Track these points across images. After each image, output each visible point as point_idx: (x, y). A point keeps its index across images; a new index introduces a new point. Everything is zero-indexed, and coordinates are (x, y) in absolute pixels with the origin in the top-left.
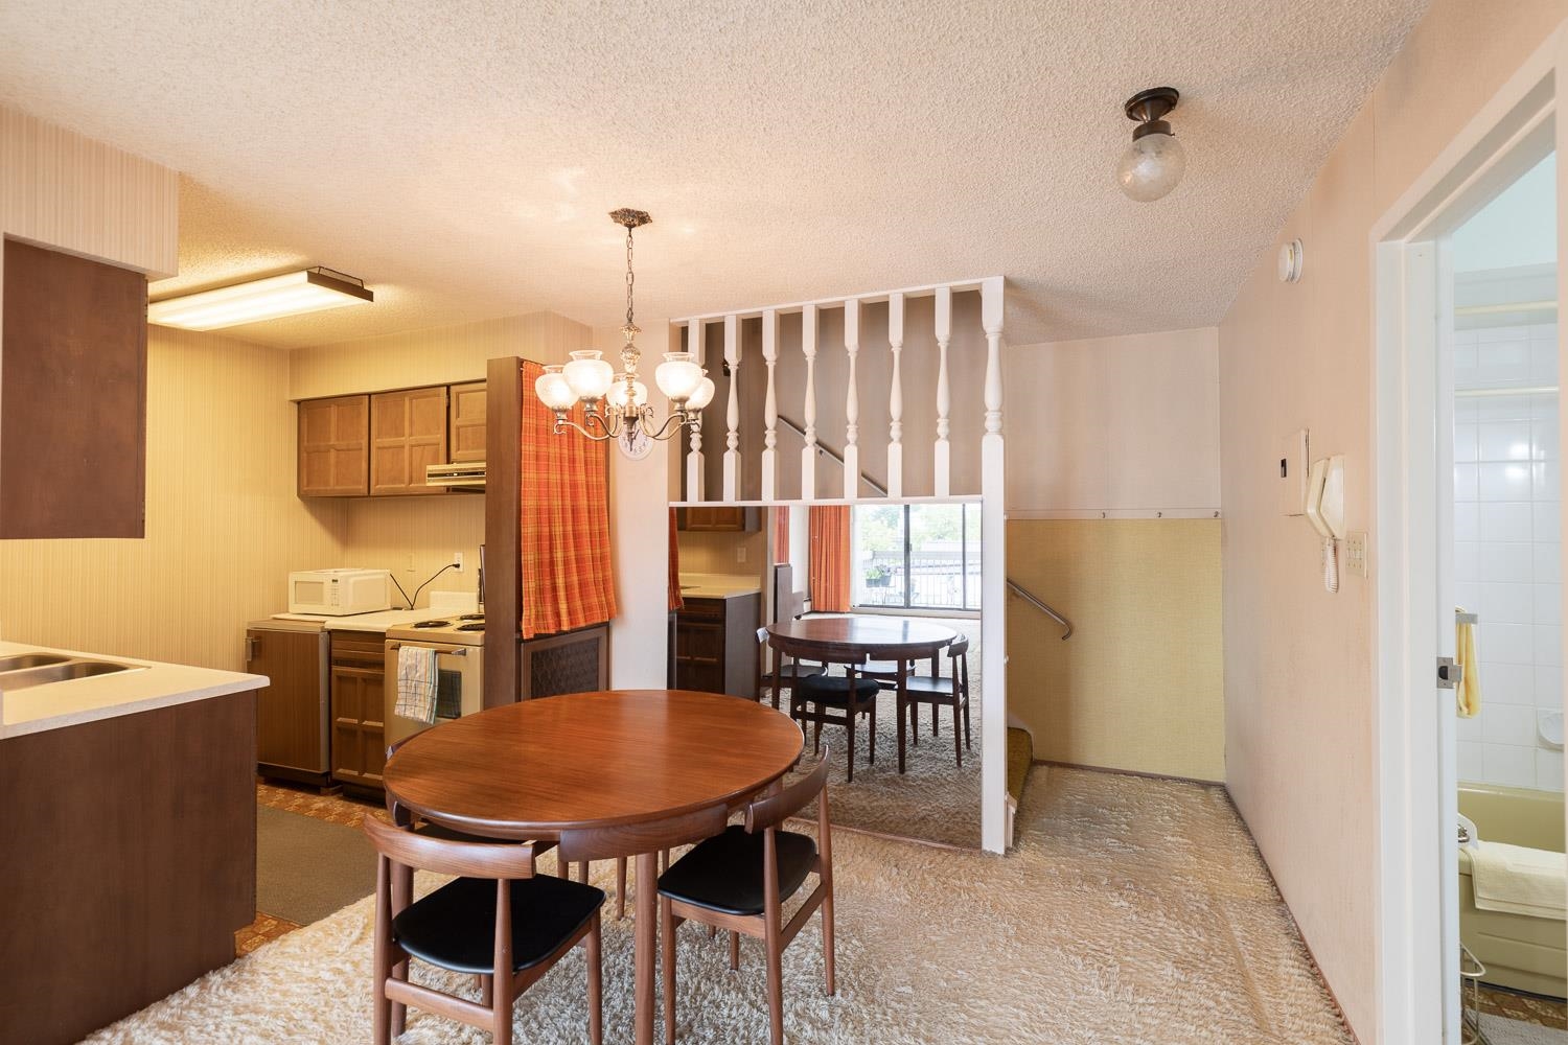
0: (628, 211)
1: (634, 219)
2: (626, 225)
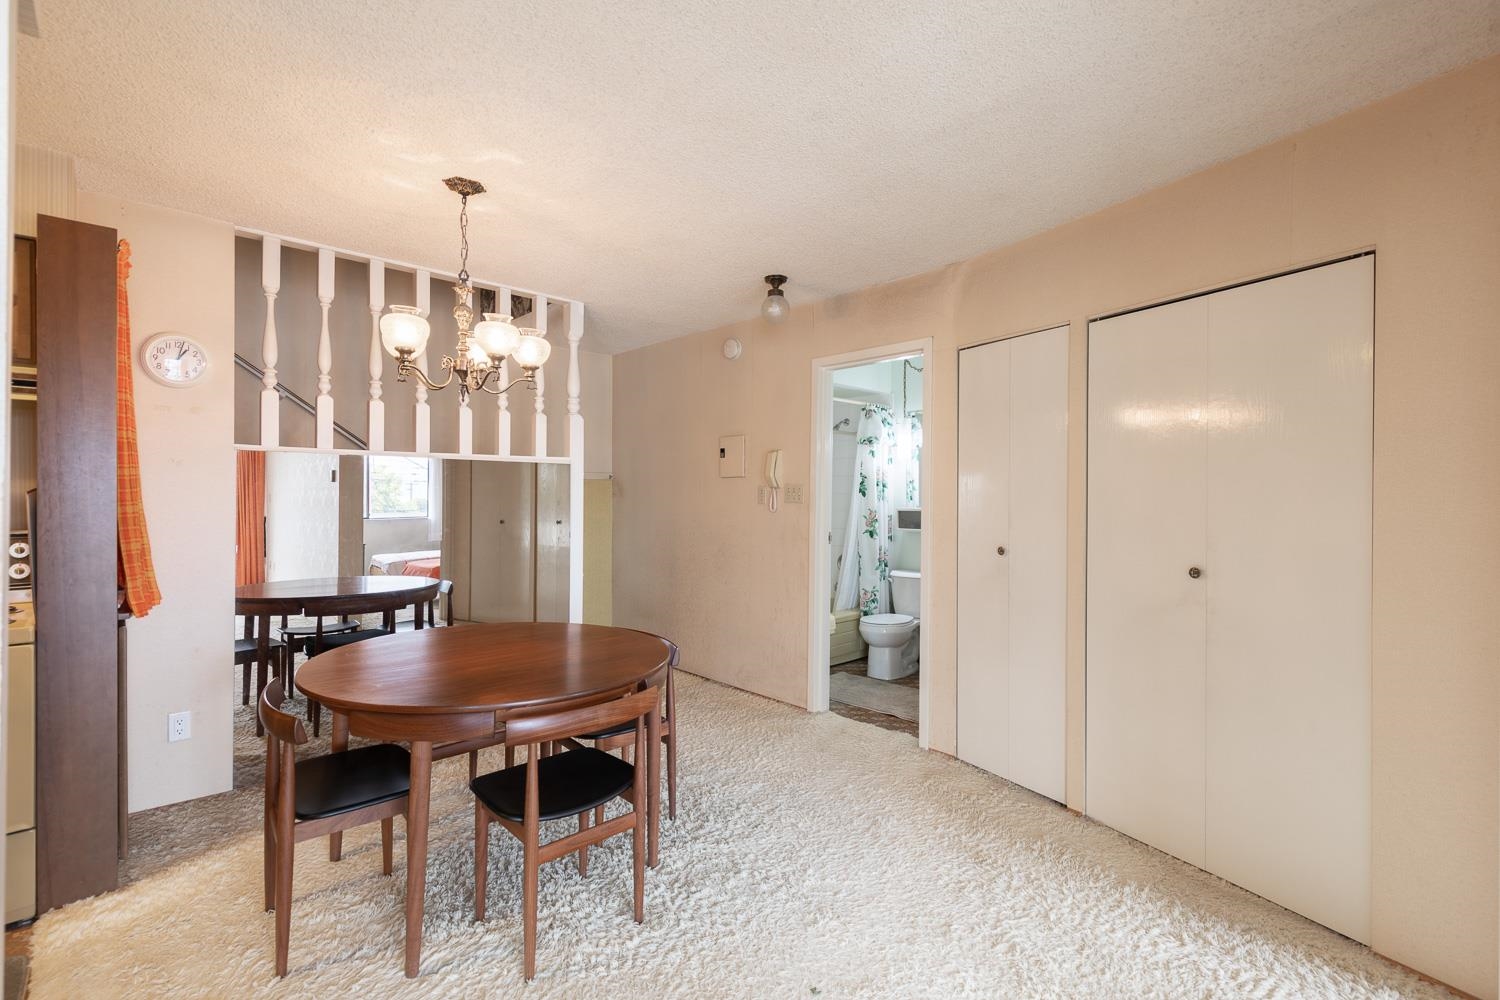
0: (460, 179)
1: (466, 188)
2: (460, 192)
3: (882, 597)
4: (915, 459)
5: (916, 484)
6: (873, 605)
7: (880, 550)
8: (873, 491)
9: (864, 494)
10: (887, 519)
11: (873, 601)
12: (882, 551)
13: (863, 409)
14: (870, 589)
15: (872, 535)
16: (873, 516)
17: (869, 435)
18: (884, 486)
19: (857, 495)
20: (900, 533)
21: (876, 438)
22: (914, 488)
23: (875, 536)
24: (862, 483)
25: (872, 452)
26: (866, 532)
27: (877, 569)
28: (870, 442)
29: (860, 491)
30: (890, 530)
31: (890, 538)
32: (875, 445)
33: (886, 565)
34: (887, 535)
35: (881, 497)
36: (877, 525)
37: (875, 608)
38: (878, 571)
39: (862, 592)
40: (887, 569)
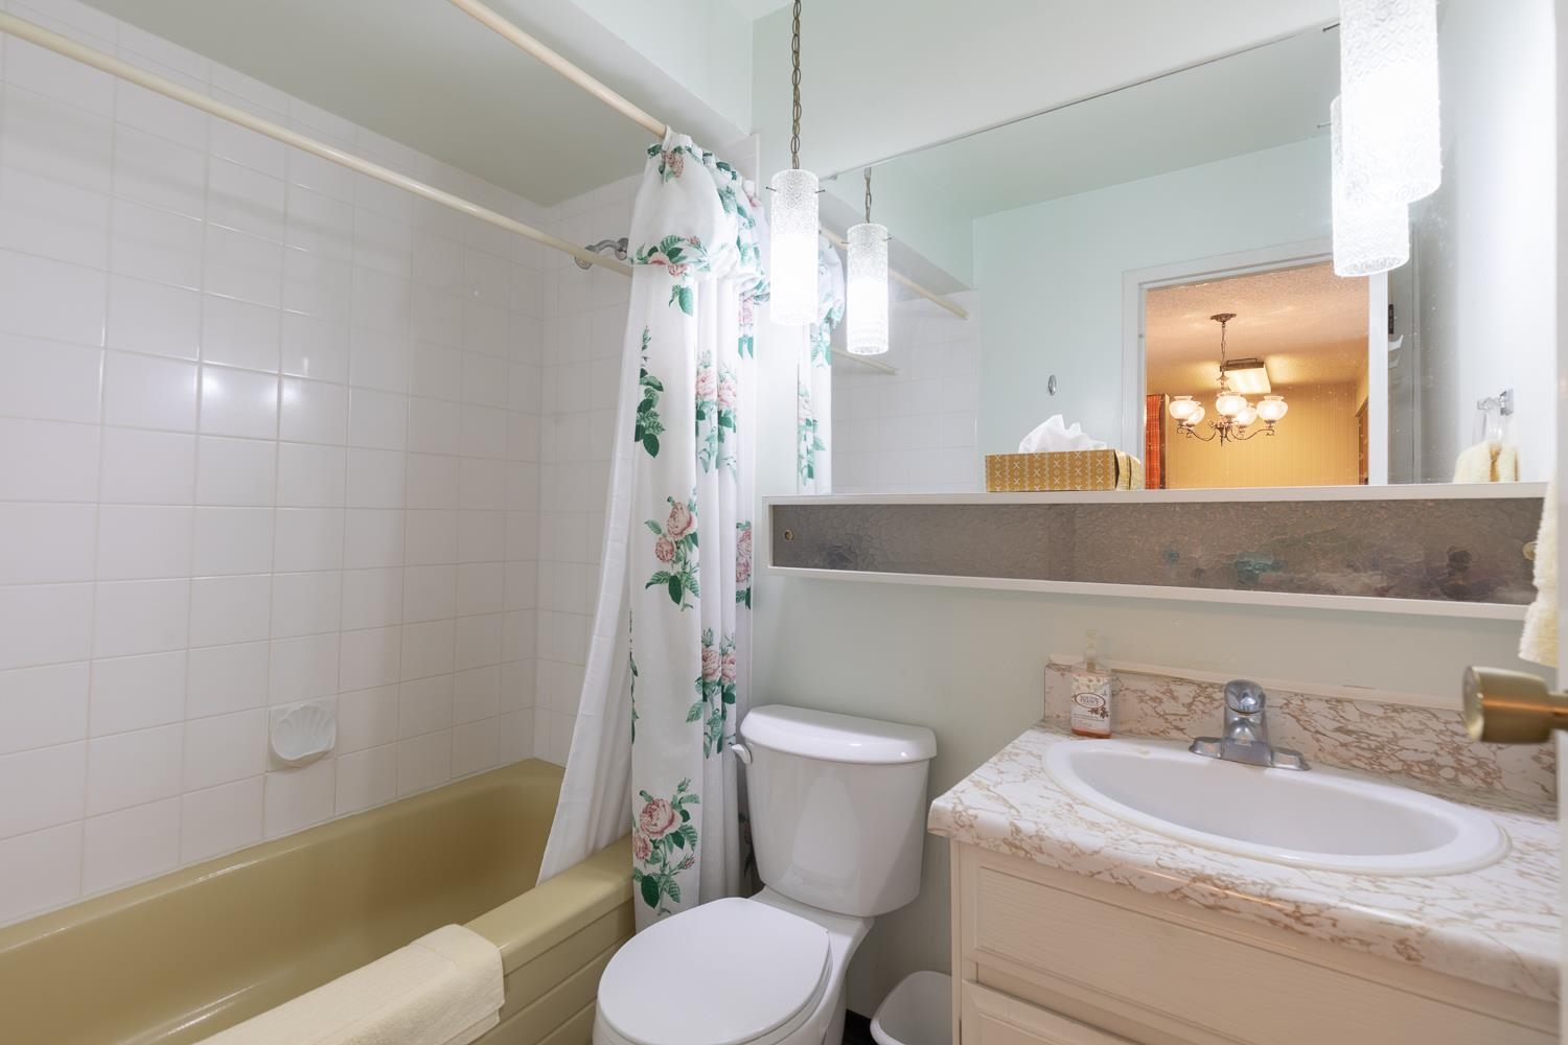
3: (712, 820)
4: (822, 358)
5: (825, 433)
6: (676, 855)
7: (707, 644)
8: (682, 436)
9: (653, 447)
10: (732, 535)
11: (678, 839)
12: (716, 648)
13: (654, 151)
14: (665, 793)
15: (676, 593)
16: (682, 520)
17: (668, 230)
18: (723, 420)
19: (626, 447)
20: (777, 580)
21: (695, 243)
22: (817, 445)
23: (688, 595)
24: (645, 407)
25: (681, 295)
26: (658, 579)
27: (693, 717)
28: (674, 254)
29: (640, 433)
30: (744, 570)
31: (745, 597)
32: (691, 269)
33: (727, 698)
34: (732, 589)
35: (714, 459)
36: (694, 555)
37: (686, 864)
38: (699, 726)
39: (639, 804)
40: (732, 709)
